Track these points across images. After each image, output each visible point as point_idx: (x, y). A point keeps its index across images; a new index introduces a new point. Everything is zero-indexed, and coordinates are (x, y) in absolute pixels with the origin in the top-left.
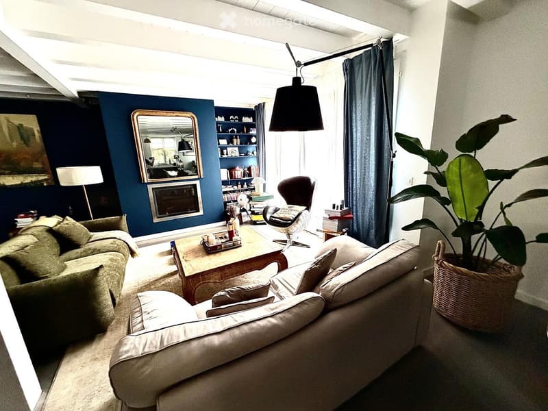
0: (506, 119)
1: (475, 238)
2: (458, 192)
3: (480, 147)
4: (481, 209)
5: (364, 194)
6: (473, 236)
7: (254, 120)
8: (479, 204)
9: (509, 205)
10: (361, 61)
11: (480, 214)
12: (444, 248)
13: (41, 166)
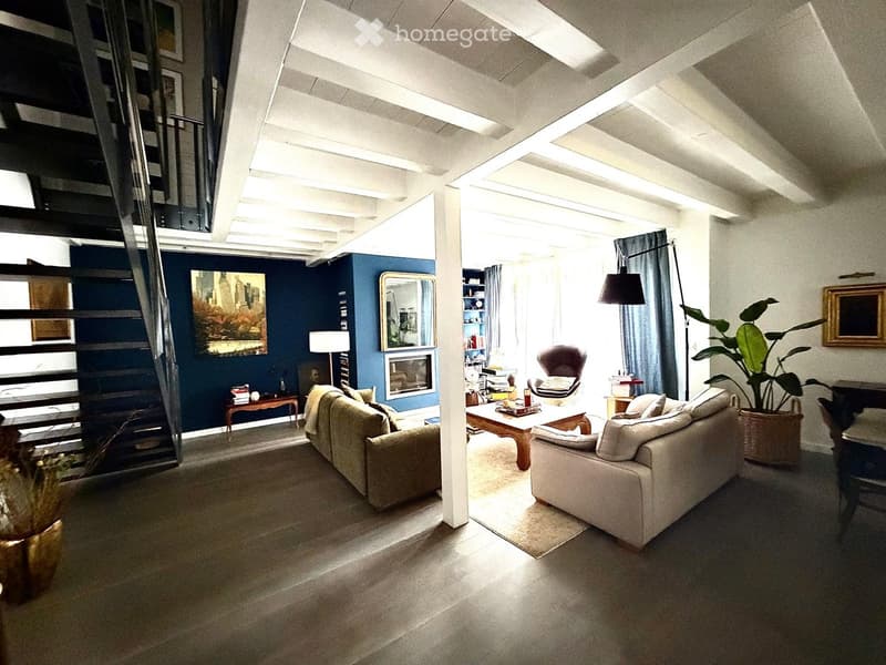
0: (772, 301)
1: (764, 385)
2: (745, 350)
3: (756, 318)
4: (764, 363)
5: (646, 360)
6: (762, 384)
7: (482, 282)
8: (763, 360)
9: (783, 360)
10: (634, 242)
11: (764, 368)
12: (739, 400)
13: (258, 331)
